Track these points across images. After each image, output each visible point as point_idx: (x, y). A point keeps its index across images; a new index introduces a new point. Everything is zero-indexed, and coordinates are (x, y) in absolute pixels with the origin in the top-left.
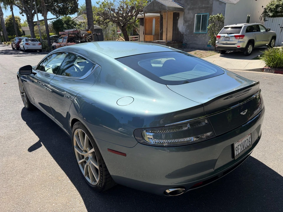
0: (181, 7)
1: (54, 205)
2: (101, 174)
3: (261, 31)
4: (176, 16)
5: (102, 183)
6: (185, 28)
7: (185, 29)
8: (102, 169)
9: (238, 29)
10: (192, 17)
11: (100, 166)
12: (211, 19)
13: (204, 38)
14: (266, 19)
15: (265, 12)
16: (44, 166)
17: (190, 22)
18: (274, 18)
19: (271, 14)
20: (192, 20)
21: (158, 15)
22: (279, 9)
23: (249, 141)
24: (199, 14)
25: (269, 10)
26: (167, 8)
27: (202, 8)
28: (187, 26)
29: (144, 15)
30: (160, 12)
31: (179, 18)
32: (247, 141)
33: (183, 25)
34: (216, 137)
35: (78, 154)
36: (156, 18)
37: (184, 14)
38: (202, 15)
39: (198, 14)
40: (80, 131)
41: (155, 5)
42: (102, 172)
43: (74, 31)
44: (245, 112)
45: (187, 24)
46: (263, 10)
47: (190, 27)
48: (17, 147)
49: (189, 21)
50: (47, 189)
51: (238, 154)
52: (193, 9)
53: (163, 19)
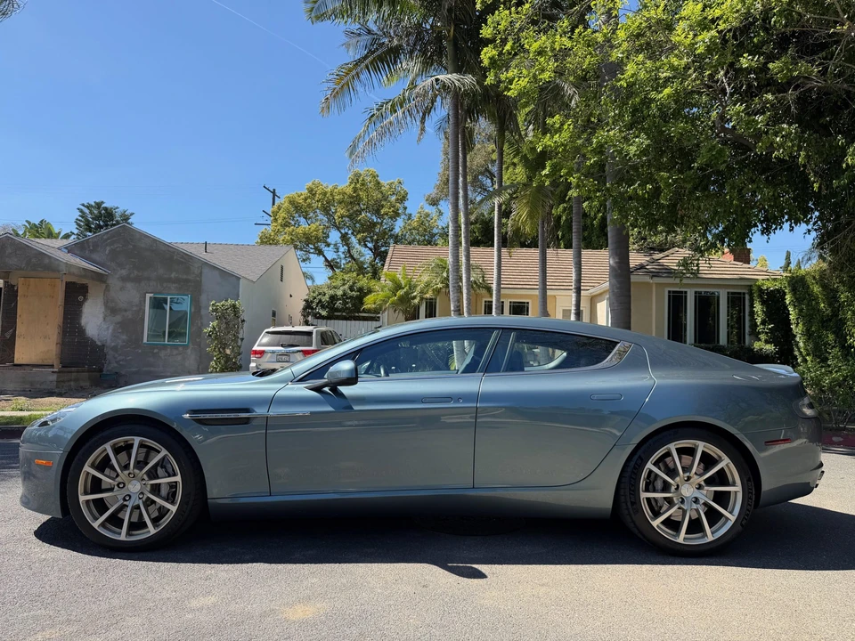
0: (97, 269)
4: (75, 294)
6: (111, 327)
7: (110, 331)
9: (306, 337)
10: (136, 300)
12: (217, 311)
13: (179, 358)
15: (308, 307)
17: (129, 315)
18: (331, 321)
19: (323, 313)
20: (135, 309)
22: (338, 304)
24: (160, 293)
25: (318, 304)
26: (62, 267)
27: (170, 280)
28: (118, 323)
31: (86, 299)
33: (101, 319)
37: (107, 289)
38: (169, 297)
39: (155, 293)
41: (9, 251)
45: (118, 318)
46: (302, 304)
47: (131, 325)
49: (126, 311)
52: (138, 280)
53: (17, 296)
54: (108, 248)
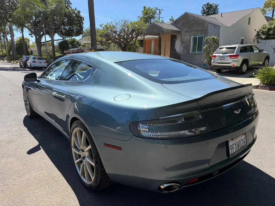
0: (178, 30)
1: (48, 203)
2: (97, 171)
3: (255, 51)
4: (173, 38)
5: (97, 180)
6: (182, 48)
7: (182, 50)
8: (98, 166)
9: (232, 50)
10: (189, 39)
11: (96, 163)
12: (207, 41)
13: (200, 58)
14: (259, 41)
15: (258, 35)
16: (41, 167)
17: (187, 44)
18: (267, 40)
19: (263, 37)
20: (188, 42)
21: (157, 37)
22: (271, 32)
23: (244, 142)
24: (195, 36)
25: (262, 33)
26: (165, 31)
27: (198, 31)
28: (184, 47)
29: (144, 37)
30: (158, 34)
31: (176, 40)
32: (242, 141)
33: (180, 46)
34: (211, 132)
35: (75, 153)
36: (155, 40)
37: (181, 36)
38: (198, 37)
39: (194, 36)
40: (79, 130)
41: (154, 27)
42: (98, 169)
43: (78, 50)
44: (239, 111)
45: (184, 45)
46: (256, 33)
47: (187, 48)
48: (17, 150)
49: (186, 42)
50: (43, 189)
51: (232, 152)
52: (189, 32)
53: (161, 41)
54: (182, 22)
